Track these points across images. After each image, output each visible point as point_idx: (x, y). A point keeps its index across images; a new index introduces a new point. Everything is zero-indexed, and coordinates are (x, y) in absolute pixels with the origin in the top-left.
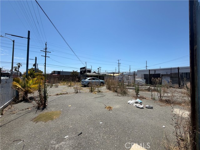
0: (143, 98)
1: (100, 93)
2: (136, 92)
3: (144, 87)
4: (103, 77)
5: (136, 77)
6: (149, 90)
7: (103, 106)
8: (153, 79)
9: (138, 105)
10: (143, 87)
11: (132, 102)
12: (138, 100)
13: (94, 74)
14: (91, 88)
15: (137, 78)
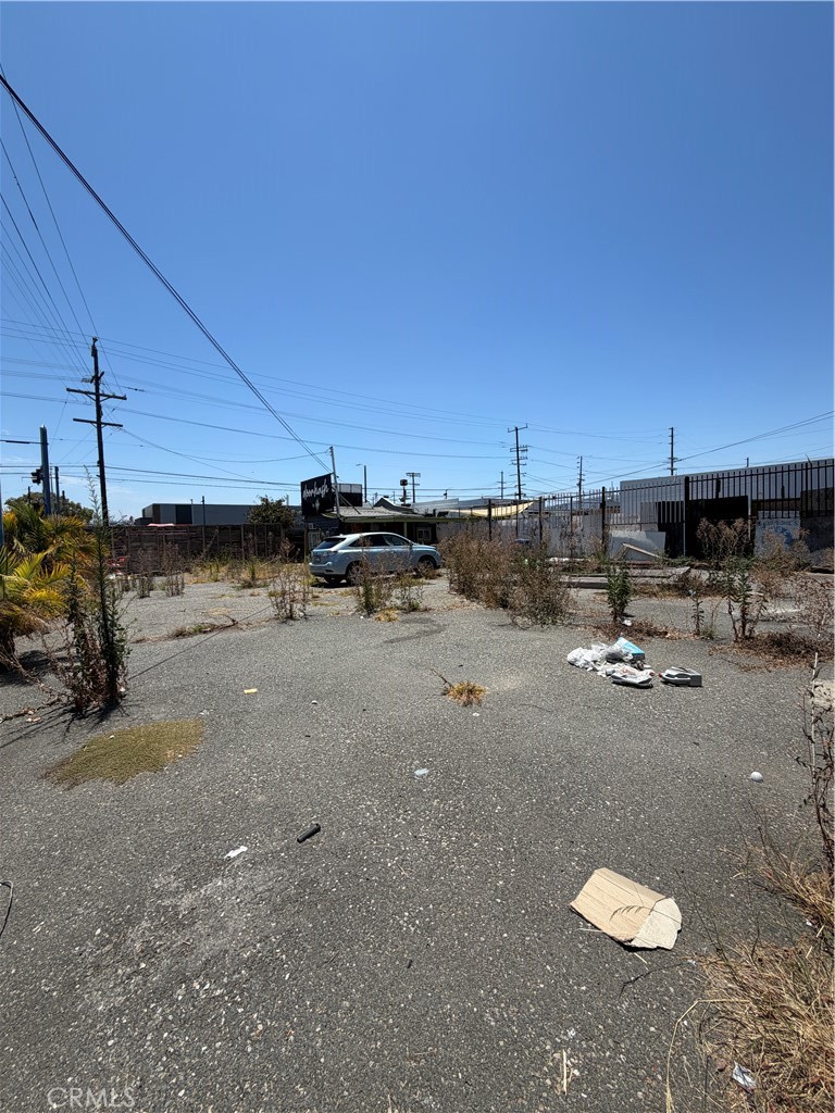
0: (649, 634)
1: (415, 615)
2: (612, 600)
3: (657, 572)
4: (433, 527)
5: (614, 518)
6: (682, 588)
7: (435, 683)
8: (708, 530)
9: (620, 670)
10: (648, 572)
11: (588, 654)
12: (623, 645)
13: (382, 512)
14: (367, 593)
15: (617, 526)
